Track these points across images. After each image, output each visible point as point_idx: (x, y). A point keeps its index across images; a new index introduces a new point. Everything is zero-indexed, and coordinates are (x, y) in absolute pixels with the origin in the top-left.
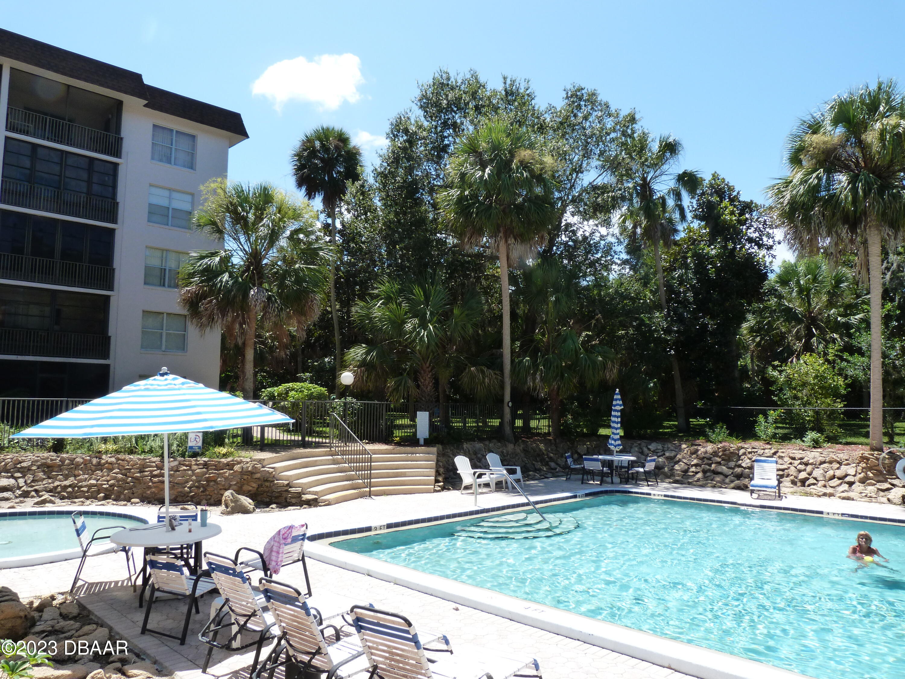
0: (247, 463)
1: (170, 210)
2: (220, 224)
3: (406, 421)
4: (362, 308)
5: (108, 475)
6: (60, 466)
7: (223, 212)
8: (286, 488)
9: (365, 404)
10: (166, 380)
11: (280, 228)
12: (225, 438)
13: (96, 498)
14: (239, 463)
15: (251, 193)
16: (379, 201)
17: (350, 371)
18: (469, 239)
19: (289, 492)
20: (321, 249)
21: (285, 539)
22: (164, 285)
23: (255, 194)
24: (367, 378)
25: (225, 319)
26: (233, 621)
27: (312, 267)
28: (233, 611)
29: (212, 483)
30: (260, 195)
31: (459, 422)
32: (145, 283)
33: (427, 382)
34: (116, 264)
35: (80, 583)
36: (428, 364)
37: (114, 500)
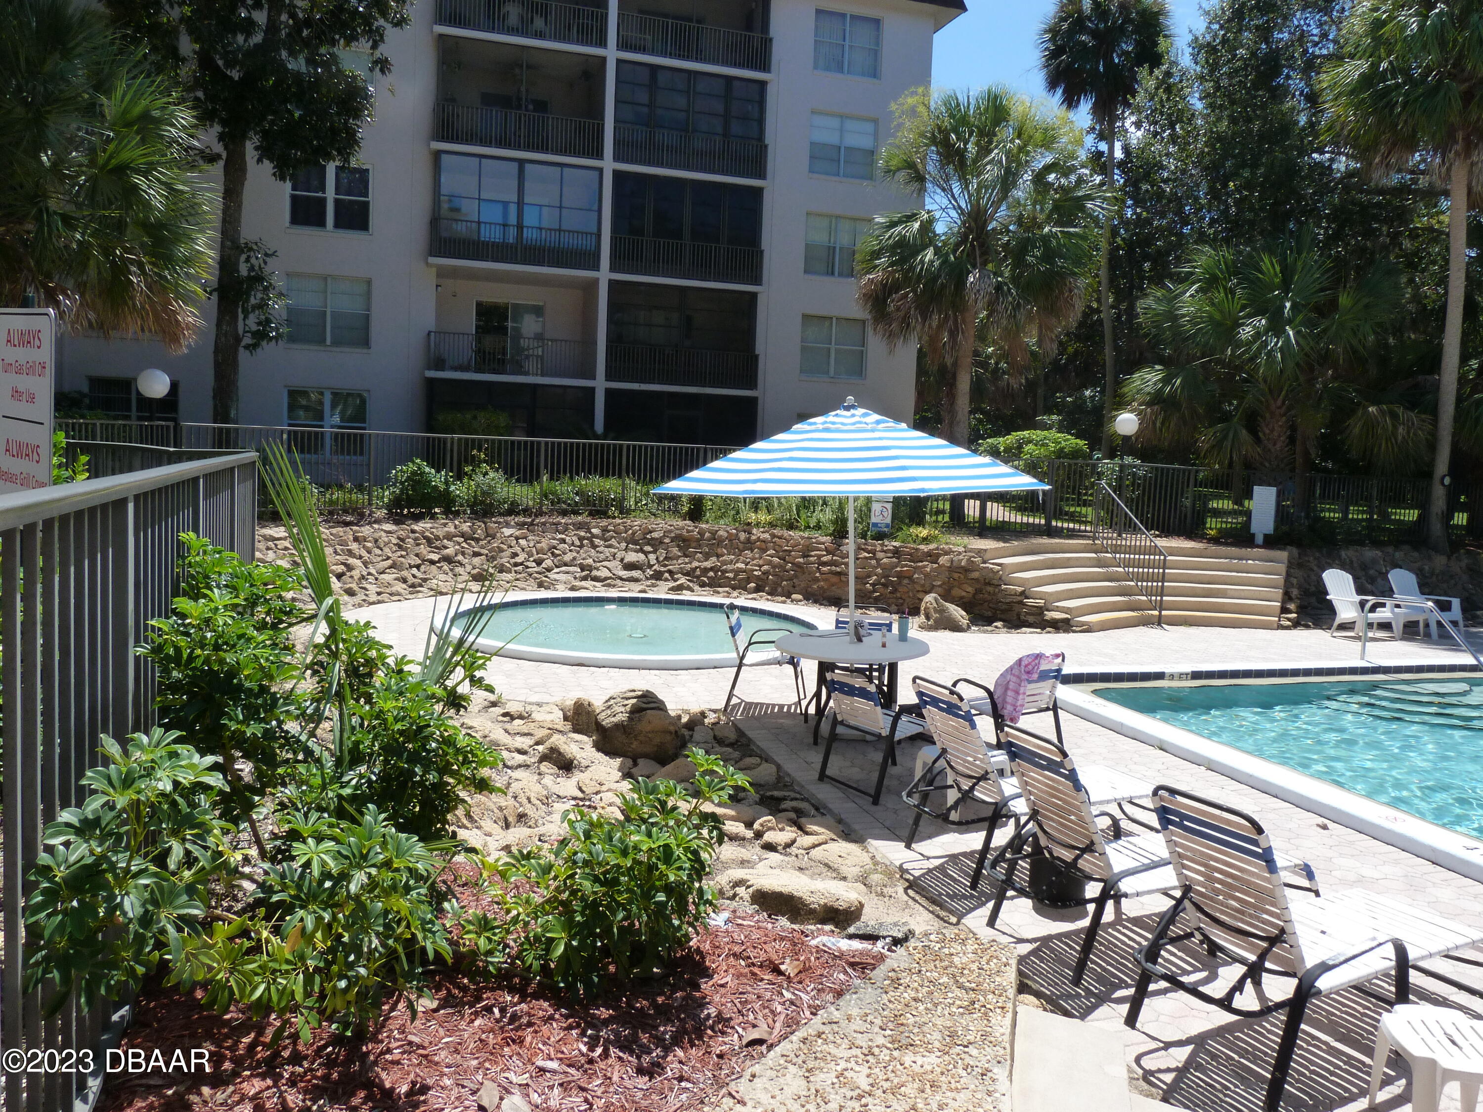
0: (960, 553)
1: (842, 150)
2: (920, 166)
3: (1226, 504)
4: (1158, 300)
5: (761, 558)
6: (698, 540)
7: (926, 145)
8: (1019, 598)
9: (1157, 468)
10: (853, 416)
11: (1019, 164)
12: (925, 513)
13: (745, 589)
14: (947, 553)
15: (972, 107)
16: (1200, 99)
17: (1132, 411)
18: (1385, 157)
19: (1024, 604)
20: (1089, 198)
21: (1028, 673)
22: (833, 274)
23: (979, 108)
24: (1163, 423)
25: (927, 324)
26: (950, 782)
27: (1072, 230)
28: (952, 767)
29: (906, 581)
30: (987, 109)
31: (1334, 511)
32: (806, 272)
33: (1276, 434)
34: (766, 243)
35: (734, 701)
36: (1279, 402)
37: (769, 594)
